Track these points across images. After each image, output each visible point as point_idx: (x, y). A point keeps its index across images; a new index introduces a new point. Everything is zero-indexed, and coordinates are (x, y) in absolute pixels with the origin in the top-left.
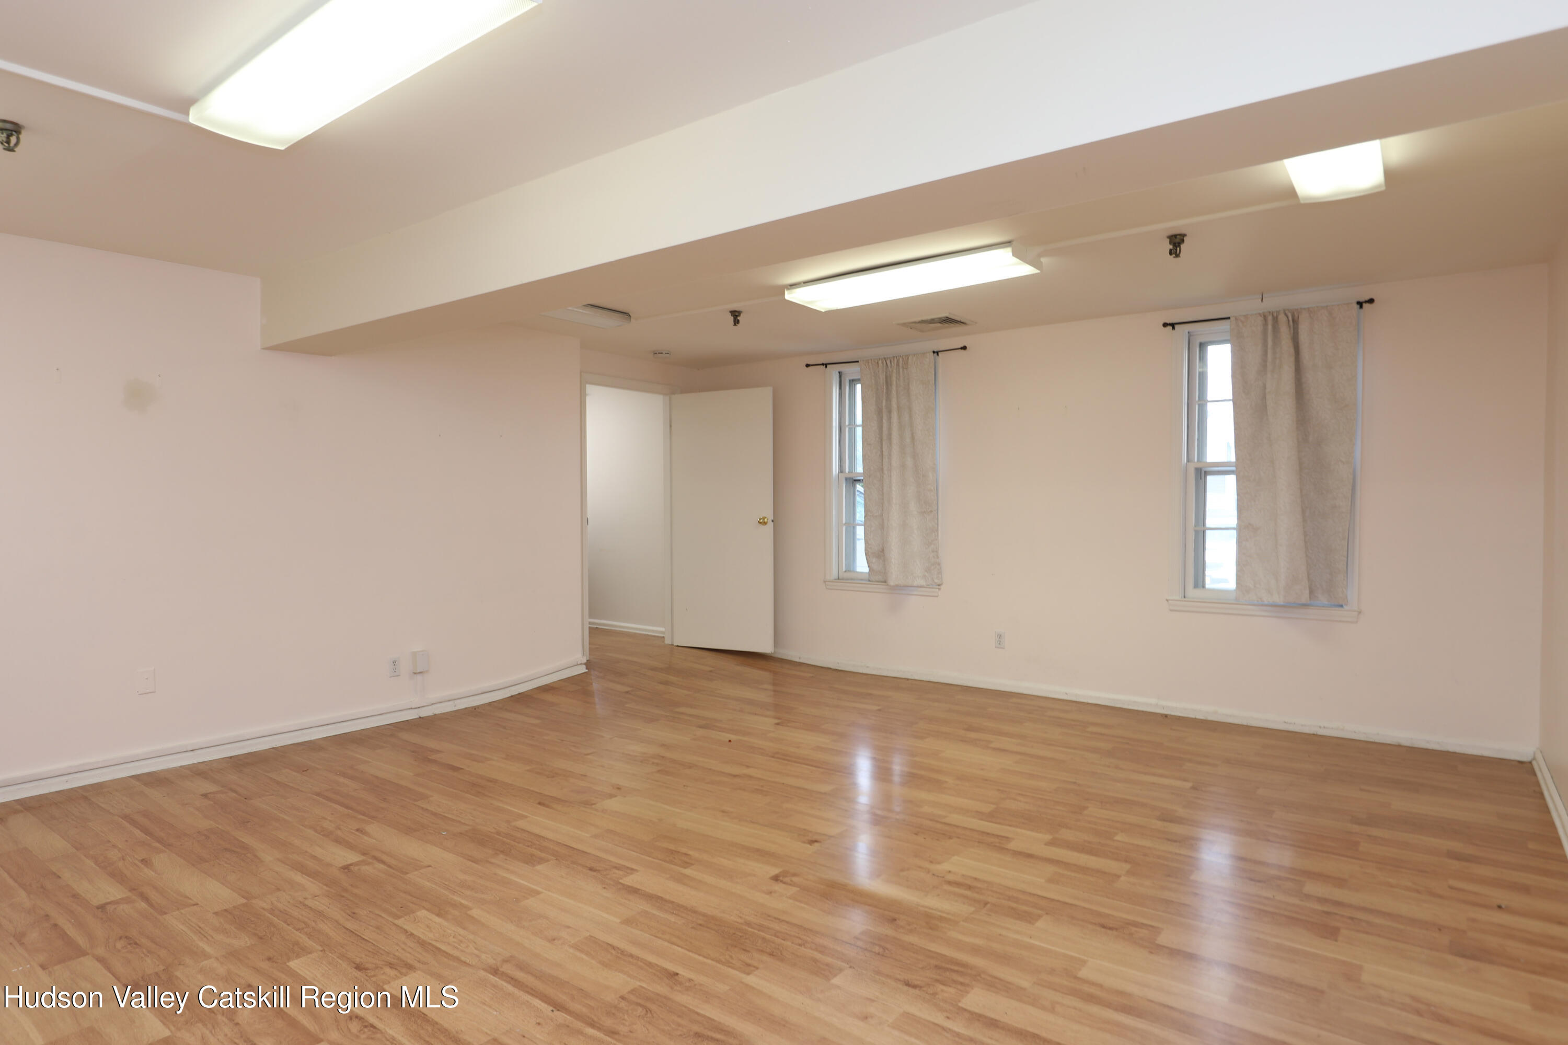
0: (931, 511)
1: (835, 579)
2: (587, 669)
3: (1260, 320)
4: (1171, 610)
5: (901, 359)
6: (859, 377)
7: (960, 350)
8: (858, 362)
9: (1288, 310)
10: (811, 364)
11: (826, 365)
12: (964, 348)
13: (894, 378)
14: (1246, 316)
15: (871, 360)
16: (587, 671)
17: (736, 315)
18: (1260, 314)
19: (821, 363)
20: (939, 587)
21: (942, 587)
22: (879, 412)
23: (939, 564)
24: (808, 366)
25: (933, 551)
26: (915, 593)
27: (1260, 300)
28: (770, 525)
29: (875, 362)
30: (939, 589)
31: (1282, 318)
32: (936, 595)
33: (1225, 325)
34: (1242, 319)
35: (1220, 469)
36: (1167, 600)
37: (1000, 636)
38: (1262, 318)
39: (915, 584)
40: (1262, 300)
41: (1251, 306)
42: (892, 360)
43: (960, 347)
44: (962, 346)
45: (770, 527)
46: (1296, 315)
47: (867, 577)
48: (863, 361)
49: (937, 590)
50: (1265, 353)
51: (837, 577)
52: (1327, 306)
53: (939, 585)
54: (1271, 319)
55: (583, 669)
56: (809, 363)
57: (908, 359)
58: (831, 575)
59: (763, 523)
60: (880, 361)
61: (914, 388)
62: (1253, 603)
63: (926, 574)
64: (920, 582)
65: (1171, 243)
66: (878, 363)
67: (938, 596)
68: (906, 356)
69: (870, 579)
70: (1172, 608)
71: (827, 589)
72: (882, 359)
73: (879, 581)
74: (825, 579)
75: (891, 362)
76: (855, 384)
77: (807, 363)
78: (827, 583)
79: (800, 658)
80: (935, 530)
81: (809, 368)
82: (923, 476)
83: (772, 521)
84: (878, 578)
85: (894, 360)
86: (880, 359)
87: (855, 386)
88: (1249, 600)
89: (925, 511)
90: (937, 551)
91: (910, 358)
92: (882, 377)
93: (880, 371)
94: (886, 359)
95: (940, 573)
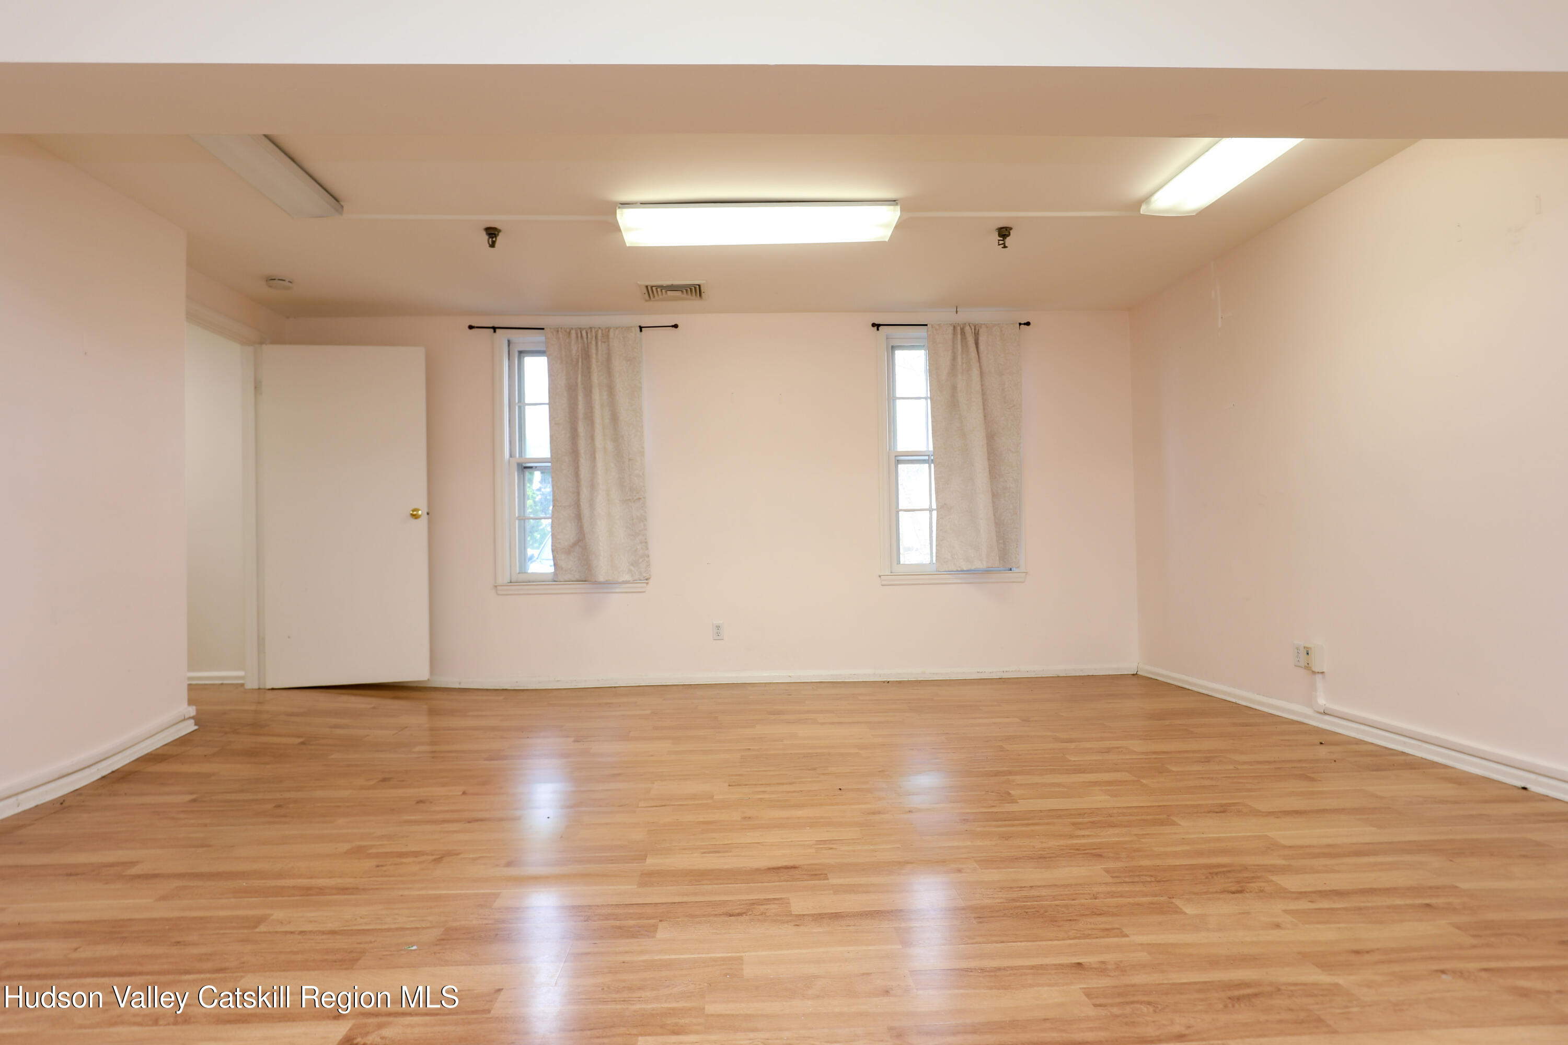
0: (639, 499)
1: (509, 583)
2: (196, 724)
3: (951, 328)
4: (883, 585)
5: (600, 331)
6: (544, 349)
7: (671, 328)
8: (543, 329)
9: (972, 324)
10: (476, 325)
11: (494, 329)
12: (676, 326)
13: (593, 351)
14: (939, 325)
15: (561, 328)
16: (196, 727)
17: (492, 233)
18: (951, 325)
19: (491, 326)
21: (650, 581)
22: (572, 389)
23: (648, 556)
24: (471, 327)
25: (641, 543)
26: (617, 590)
27: (955, 312)
28: (424, 519)
29: (566, 331)
30: (647, 583)
31: (967, 329)
32: (644, 590)
33: (922, 332)
34: (937, 327)
35: (913, 458)
36: (880, 576)
37: (718, 627)
38: (952, 328)
39: (621, 580)
40: (957, 312)
41: (949, 316)
42: (589, 331)
43: (671, 325)
44: (673, 324)
45: (423, 523)
46: (977, 329)
47: (550, 578)
48: (550, 328)
49: (645, 585)
50: (954, 358)
51: (509, 582)
52: (999, 324)
53: (647, 580)
54: (959, 330)
55: (190, 727)
56: (473, 325)
57: (609, 331)
58: (503, 578)
59: (415, 516)
60: (573, 332)
61: (618, 364)
62: (950, 572)
63: (632, 568)
64: (627, 577)
65: (1000, 235)
66: (569, 333)
67: (644, 592)
68: (606, 328)
69: (556, 580)
70: (883, 583)
71: (498, 595)
72: (576, 329)
73: (574, 579)
74: (496, 583)
75: (587, 333)
76: (524, 357)
77: (470, 324)
78: (498, 587)
79: (460, 683)
80: (643, 519)
81: (473, 330)
82: (630, 460)
83: (426, 514)
84: (567, 577)
85: (591, 331)
86: (572, 329)
87: (524, 359)
88: (947, 570)
89: (629, 500)
90: (646, 543)
91: (611, 331)
92: (574, 349)
93: (573, 342)
94: (581, 330)
95: (648, 566)
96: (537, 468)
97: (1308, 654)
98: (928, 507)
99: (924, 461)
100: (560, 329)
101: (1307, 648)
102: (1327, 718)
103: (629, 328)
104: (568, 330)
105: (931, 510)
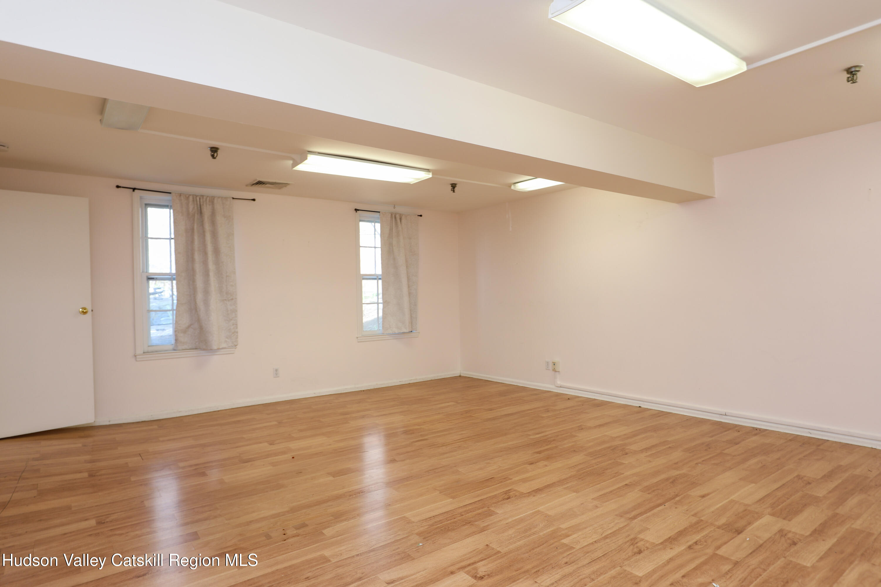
0: (232, 299)
1: (144, 353)
4: (358, 342)
5: (208, 198)
8: (170, 193)
9: (399, 214)
10: (122, 186)
11: (134, 189)
12: (254, 200)
13: (204, 209)
14: (385, 212)
17: (214, 150)
18: (390, 213)
19: (132, 187)
20: (236, 347)
21: (237, 346)
23: (237, 332)
24: (118, 187)
25: (233, 325)
26: (220, 353)
27: (393, 208)
28: (89, 314)
29: (185, 196)
31: (397, 216)
32: (232, 352)
33: (376, 215)
34: (384, 214)
36: (357, 338)
37: (276, 370)
38: (390, 215)
39: (221, 347)
42: (201, 198)
43: (251, 199)
44: (253, 198)
45: (89, 317)
46: (401, 216)
47: (171, 347)
48: (175, 193)
49: (234, 349)
50: (391, 230)
52: (410, 215)
53: (235, 346)
56: (120, 185)
57: (214, 199)
58: (139, 351)
59: (84, 313)
60: (191, 198)
61: (220, 219)
62: (389, 334)
63: (227, 339)
64: (224, 345)
65: (452, 186)
66: (188, 197)
67: (233, 353)
68: (212, 197)
69: (176, 349)
70: (359, 341)
71: (137, 361)
72: (193, 195)
73: (188, 348)
74: (135, 354)
75: (200, 199)
76: (147, 208)
77: (117, 184)
78: (137, 357)
79: (109, 421)
80: (235, 311)
81: (119, 189)
82: (227, 276)
83: (91, 310)
84: (185, 347)
85: (203, 198)
86: (190, 195)
87: (147, 209)
88: (387, 333)
89: (225, 300)
90: (236, 325)
91: (216, 199)
92: (191, 207)
93: (190, 203)
94: (197, 196)
95: (237, 338)
96: (158, 279)
97: (554, 365)
98: (376, 301)
99: (375, 279)
100: (182, 195)
101: (554, 362)
102: (561, 389)
103: (226, 198)
104: (187, 196)
105: (378, 303)
